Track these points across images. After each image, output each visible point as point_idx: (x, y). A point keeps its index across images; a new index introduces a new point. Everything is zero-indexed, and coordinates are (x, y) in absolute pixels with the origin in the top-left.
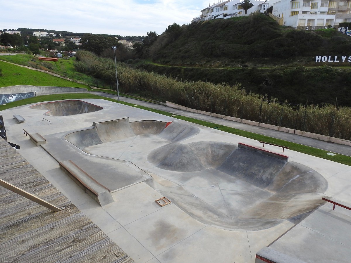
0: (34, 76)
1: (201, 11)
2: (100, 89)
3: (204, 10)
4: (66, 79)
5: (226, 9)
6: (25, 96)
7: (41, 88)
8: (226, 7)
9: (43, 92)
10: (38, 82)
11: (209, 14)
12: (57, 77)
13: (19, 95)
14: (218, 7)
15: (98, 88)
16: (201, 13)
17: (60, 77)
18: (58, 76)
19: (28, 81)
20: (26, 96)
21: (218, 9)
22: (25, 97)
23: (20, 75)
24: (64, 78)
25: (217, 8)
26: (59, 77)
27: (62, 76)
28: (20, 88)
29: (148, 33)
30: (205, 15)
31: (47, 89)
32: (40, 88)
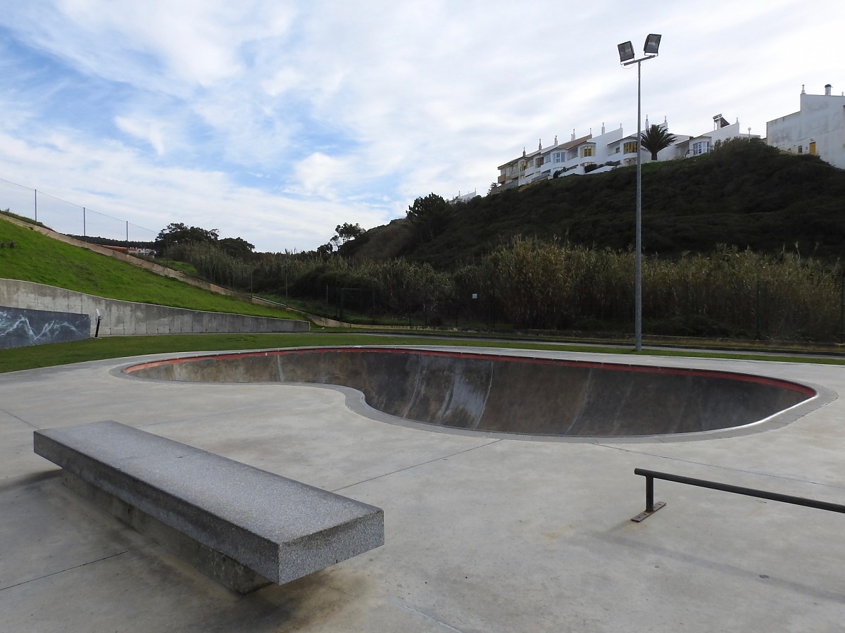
0: (77, 262)
1: (499, 168)
2: (353, 326)
3: (512, 164)
4: (206, 287)
5: (588, 153)
6: (47, 328)
7: (114, 308)
8: (589, 148)
9: (120, 327)
10: (96, 285)
11: (527, 172)
12: (166, 277)
13: (15, 318)
14: (563, 151)
15: (346, 325)
16: (499, 173)
17: (181, 279)
18: (172, 273)
19: (47, 276)
20: (52, 331)
21: (563, 154)
22: (45, 335)
23: (15, 250)
24: (197, 284)
25: (560, 152)
26: (173, 279)
27: (187, 276)
28: (15, 297)
29: (339, 226)
30: (513, 176)
31: (139, 314)
32: (108, 305)
